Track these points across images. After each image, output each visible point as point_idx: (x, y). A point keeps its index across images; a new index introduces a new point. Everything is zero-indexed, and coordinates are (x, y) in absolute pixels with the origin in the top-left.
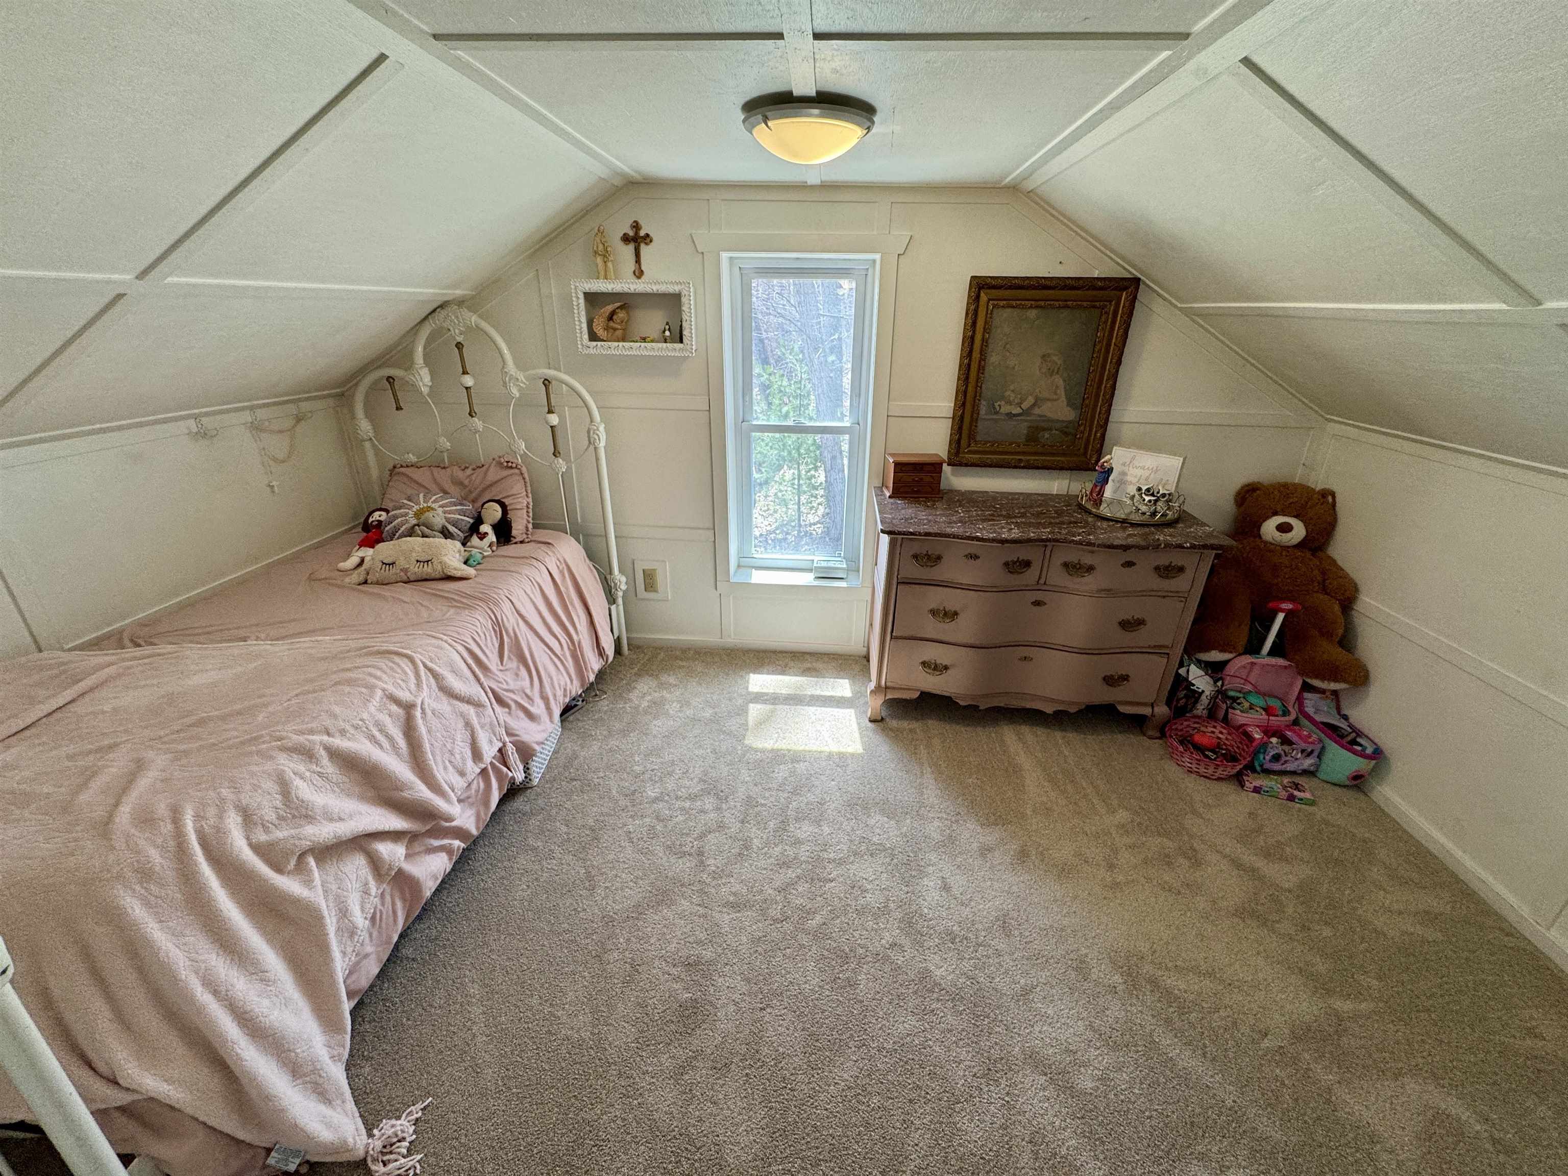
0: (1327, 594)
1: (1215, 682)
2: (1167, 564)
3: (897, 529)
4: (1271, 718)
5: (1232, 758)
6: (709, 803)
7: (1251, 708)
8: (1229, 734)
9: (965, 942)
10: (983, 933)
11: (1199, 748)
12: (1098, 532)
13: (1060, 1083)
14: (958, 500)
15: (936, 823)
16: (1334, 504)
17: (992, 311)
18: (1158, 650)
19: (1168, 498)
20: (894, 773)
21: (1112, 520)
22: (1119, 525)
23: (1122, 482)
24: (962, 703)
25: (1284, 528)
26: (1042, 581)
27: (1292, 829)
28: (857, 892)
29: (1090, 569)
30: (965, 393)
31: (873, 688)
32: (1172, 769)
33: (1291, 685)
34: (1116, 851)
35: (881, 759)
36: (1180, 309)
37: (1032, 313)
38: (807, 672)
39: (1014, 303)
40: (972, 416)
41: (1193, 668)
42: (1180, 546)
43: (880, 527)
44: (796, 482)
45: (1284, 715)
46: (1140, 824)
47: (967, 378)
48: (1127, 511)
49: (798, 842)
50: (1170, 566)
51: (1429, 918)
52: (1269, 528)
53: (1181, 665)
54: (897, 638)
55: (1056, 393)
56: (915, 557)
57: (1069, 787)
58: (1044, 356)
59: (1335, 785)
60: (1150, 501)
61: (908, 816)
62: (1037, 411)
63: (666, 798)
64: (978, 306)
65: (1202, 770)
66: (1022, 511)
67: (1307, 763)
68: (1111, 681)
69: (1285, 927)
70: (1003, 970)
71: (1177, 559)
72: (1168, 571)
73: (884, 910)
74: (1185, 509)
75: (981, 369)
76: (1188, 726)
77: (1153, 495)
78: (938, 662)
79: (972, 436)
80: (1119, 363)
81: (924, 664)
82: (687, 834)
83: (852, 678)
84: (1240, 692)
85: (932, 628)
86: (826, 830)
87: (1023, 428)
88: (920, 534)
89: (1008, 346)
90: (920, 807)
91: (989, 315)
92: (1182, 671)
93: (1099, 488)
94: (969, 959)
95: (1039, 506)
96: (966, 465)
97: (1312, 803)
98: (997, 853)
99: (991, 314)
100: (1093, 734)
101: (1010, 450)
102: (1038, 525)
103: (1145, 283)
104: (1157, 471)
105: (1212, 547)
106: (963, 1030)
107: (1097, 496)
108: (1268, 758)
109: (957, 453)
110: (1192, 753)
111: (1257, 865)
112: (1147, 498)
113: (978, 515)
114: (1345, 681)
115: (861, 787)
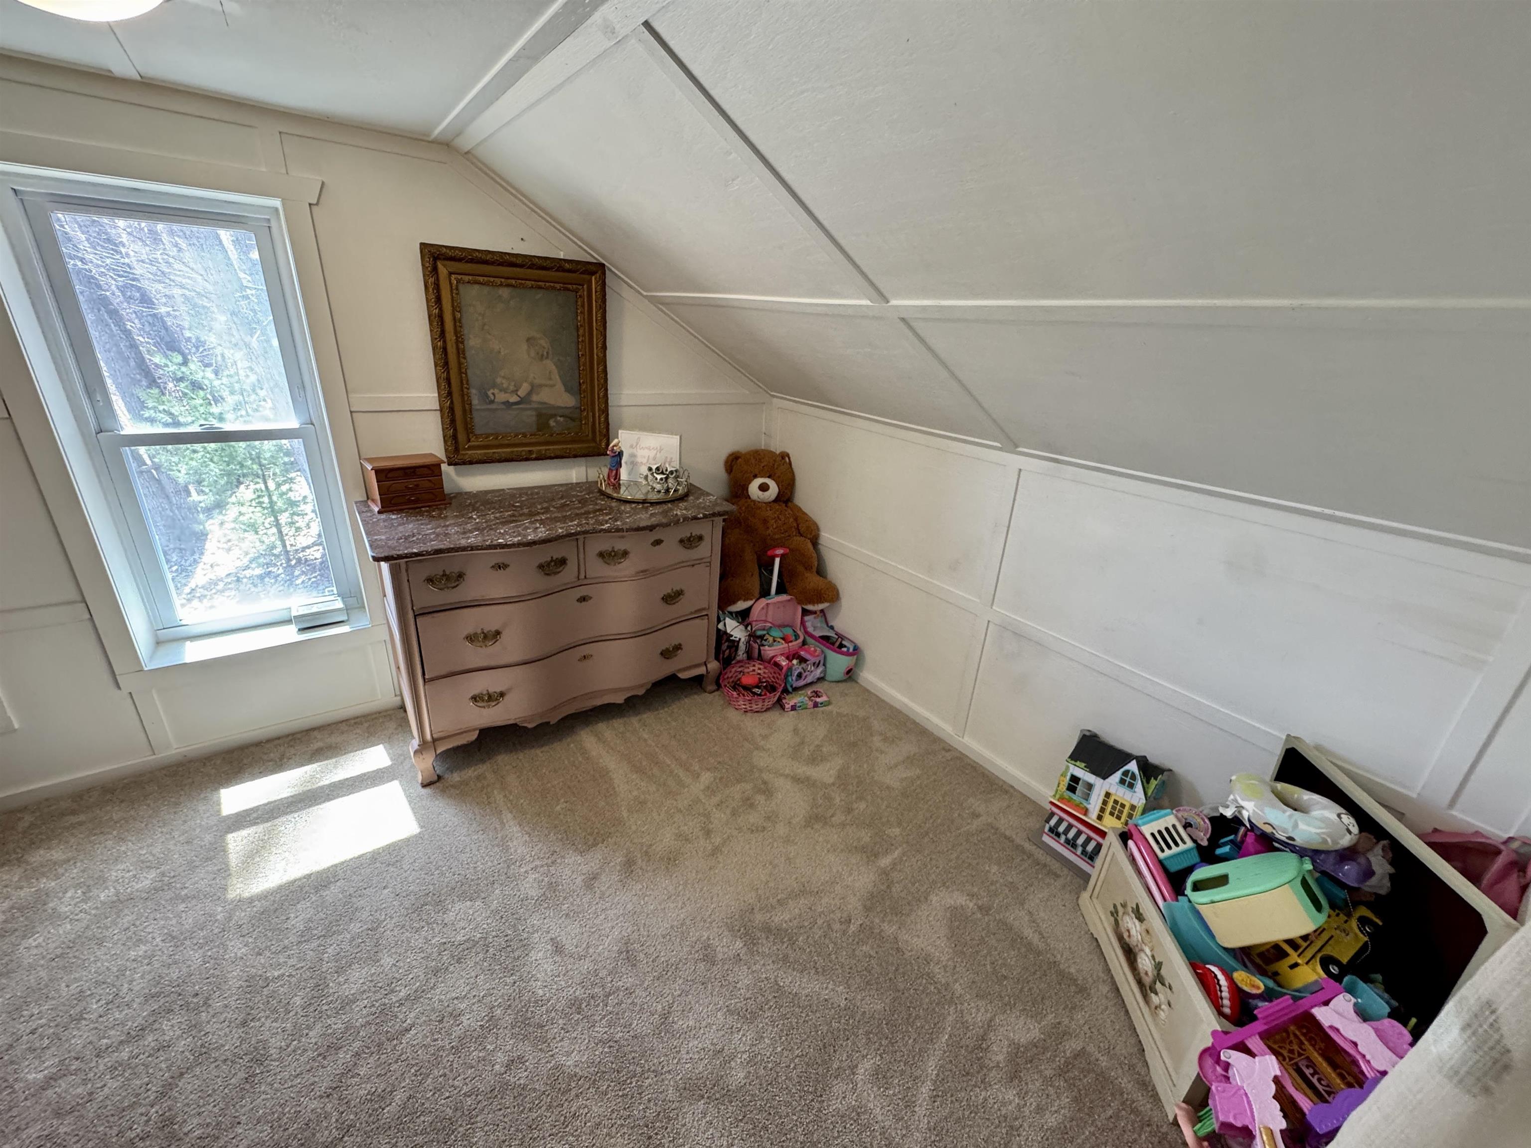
0: (801, 535)
1: (746, 627)
2: (689, 535)
3: (394, 553)
4: (790, 644)
5: (772, 689)
6: (170, 1028)
7: (775, 641)
8: (765, 668)
9: (592, 1002)
10: (609, 979)
11: (747, 688)
12: (624, 516)
13: (718, 1096)
14: (470, 504)
15: (532, 876)
16: (790, 463)
17: (457, 286)
18: (700, 614)
19: (676, 474)
20: (468, 840)
21: (634, 502)
22: (641, 506)
23: (634, 464)
24: (530, 726)
25: (764, 488)
26: (582, 576)
27: (821, 731)
28: (448, 1022)
29: (625, 554)
30: (448, 380)
31: (416, 747)
32: (733, 715)
33: (795, 614)
34: (707, 816)
35: (447, 829)
36: (646, 297)
37: (505, 292)
38: (316, 755)
39: (481, 279)
40: (464, 407)
41: (728, 620)
42: (695, 518)
43: (370, 553)
44: (266, 500)
45: (796, 639)
46: (721, 778)
47: (446, 364)
48: (644, 491)
49: (348, 1002)
50: (691, 536)
51: (910, 761)
52: (754, 487)
53: (719, 621)
54: (432, 680)
55: (550, 379)
56: (430, 580)
57: (655, 770)
58: (528, 340)
59: (838, 682)
60: (661, 479)
61: (495, 886)
62: (535, 398)
63: (75, 1065)
64: (438, 279)
65: (754, 707)
66: (545, 505)
67: (818, 672)
68: (667, 654)
69: (839, 818)
70: (638, 1008)
71: (696, 529)
72: (690, 542)
73: (491, 1023)
74: (691, 482)
75: (461, 353)
76: (736, 672)
77: (662, 473)
78: (491, 690)
79: (469, 430)
80: (604, 348)
81: (475, 699)
82: (132, 1106)
83: (388, 740)
84: (764, 630)
85: (475, 655)
86: (387, 961)
87: (528, 418)
88: (428, 553)
89: (486, 327)
90: (509, 867)
91: (455, 291)
92: (721, 626)
93: (614, 472)
94: (601, 1020)
95: (562, 498)
96: (471, 463)
97: (828, 703)
98: (603, 878)
99: (457, 289)
100: (663, 708)
101: (517, 441)
102: (564, 519)
103: (610, 270)
104: (661, 450)
105: (719, 514)
106: (613, 1112)
107: (615, 477)
108: (794, 678)
109: (457, 450)
110: (744, 695)
111: (808, 773)
112: (659, 477)
113: (496, 518)
114: (826, 601)
115: (428, 878)
